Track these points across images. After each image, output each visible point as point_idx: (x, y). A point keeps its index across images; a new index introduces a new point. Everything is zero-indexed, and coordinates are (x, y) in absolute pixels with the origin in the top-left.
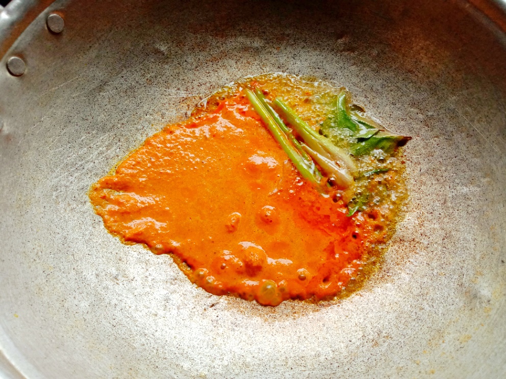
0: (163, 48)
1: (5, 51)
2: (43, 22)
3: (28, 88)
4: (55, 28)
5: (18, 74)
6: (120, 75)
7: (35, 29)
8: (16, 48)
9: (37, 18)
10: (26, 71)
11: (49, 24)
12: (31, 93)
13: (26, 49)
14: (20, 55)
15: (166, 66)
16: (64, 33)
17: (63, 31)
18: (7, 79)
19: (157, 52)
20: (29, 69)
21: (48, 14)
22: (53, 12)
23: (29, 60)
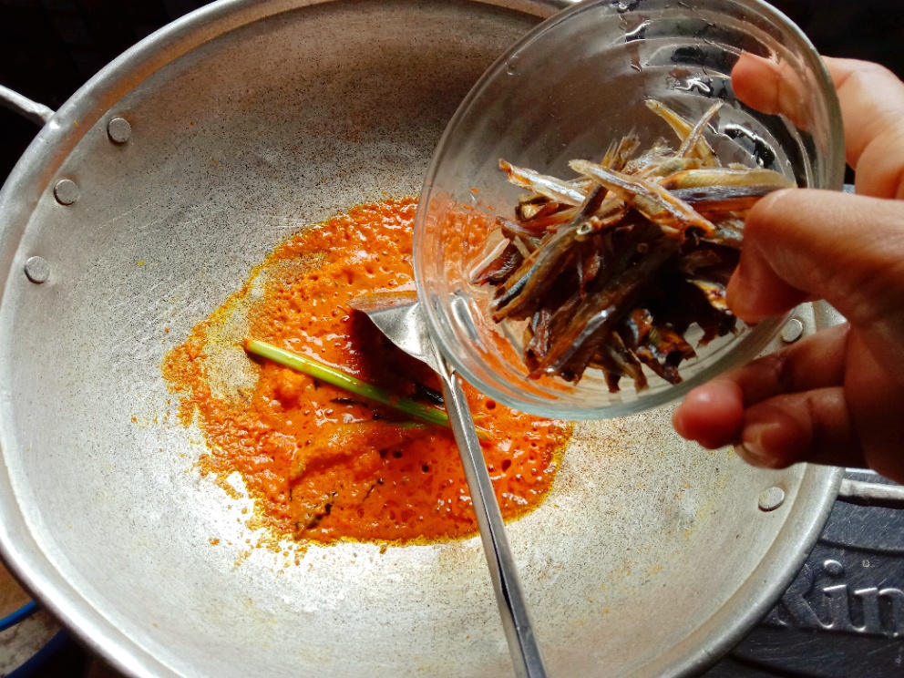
0: (270, 158)
1: (53, 173)
2: (103, 129)
3: (81, 221)
4: (117, 137)
5: (68, 202)
6: (208, 197)
7: (93, 139)
8: (67, 168)
9: (96, 125)
10: (79, 197)
11: (110, 132)
12: (84, 227)
13: (79, 168)
14: (71, 176)
16: (130, 142)
17: (128, 139)
18: (55, 209)
19: (260, 163)
20: (83, 195)
21: (110, 119)
23: (83, 182)
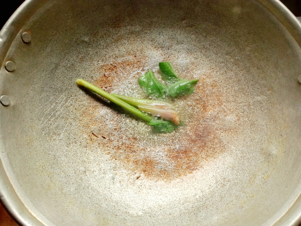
0: (86, 39)
1: (3, 59)
2: (20, 38)
3: (18, 77)
4: (26, 40)
5: (12, 71)
6: (65, 59)
7: (16, 43)
8: (8, 56)
9: (16, 37)
10: (16, 67)
11: (23, 39)
12: (20, 79)
13: (13, 55)
14: (11, 59)
15: (90, 49)
16: (32, 42)
17: (31, 41)
18: (7, 74)
19: (83, 42)
20: (17, 66)
21: (22, 33)
22: (24, 31)
23: (16, 61)
